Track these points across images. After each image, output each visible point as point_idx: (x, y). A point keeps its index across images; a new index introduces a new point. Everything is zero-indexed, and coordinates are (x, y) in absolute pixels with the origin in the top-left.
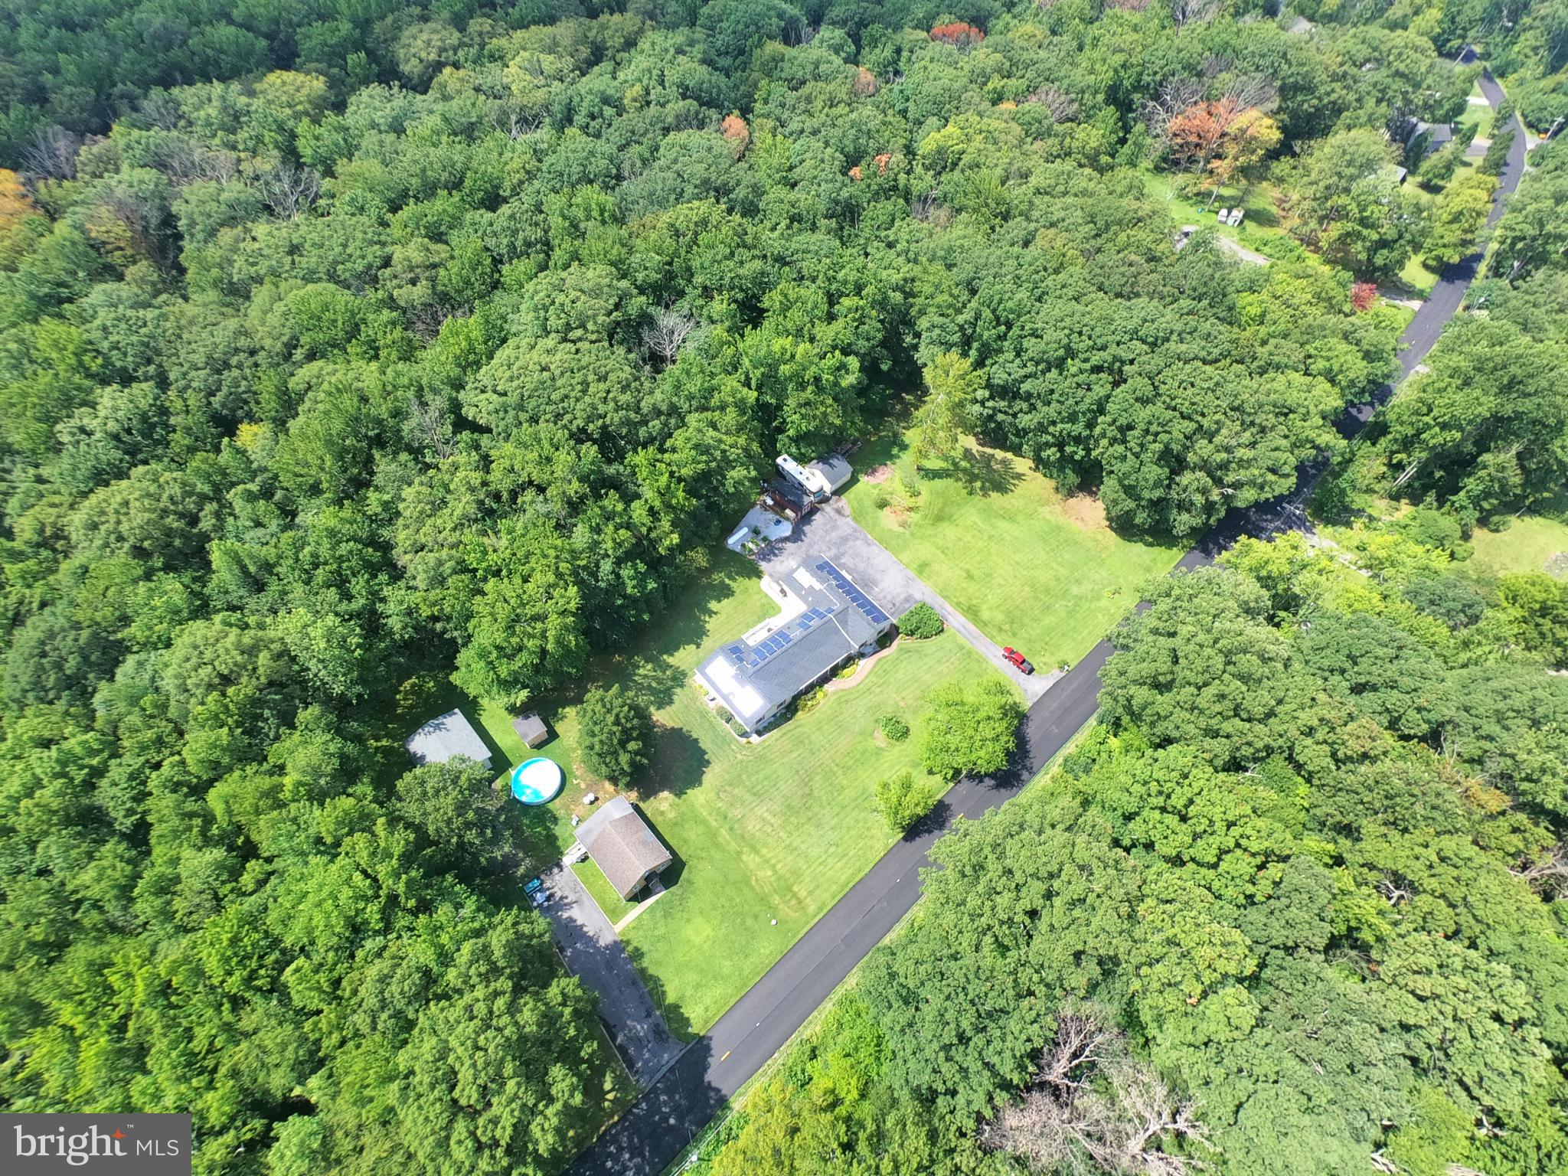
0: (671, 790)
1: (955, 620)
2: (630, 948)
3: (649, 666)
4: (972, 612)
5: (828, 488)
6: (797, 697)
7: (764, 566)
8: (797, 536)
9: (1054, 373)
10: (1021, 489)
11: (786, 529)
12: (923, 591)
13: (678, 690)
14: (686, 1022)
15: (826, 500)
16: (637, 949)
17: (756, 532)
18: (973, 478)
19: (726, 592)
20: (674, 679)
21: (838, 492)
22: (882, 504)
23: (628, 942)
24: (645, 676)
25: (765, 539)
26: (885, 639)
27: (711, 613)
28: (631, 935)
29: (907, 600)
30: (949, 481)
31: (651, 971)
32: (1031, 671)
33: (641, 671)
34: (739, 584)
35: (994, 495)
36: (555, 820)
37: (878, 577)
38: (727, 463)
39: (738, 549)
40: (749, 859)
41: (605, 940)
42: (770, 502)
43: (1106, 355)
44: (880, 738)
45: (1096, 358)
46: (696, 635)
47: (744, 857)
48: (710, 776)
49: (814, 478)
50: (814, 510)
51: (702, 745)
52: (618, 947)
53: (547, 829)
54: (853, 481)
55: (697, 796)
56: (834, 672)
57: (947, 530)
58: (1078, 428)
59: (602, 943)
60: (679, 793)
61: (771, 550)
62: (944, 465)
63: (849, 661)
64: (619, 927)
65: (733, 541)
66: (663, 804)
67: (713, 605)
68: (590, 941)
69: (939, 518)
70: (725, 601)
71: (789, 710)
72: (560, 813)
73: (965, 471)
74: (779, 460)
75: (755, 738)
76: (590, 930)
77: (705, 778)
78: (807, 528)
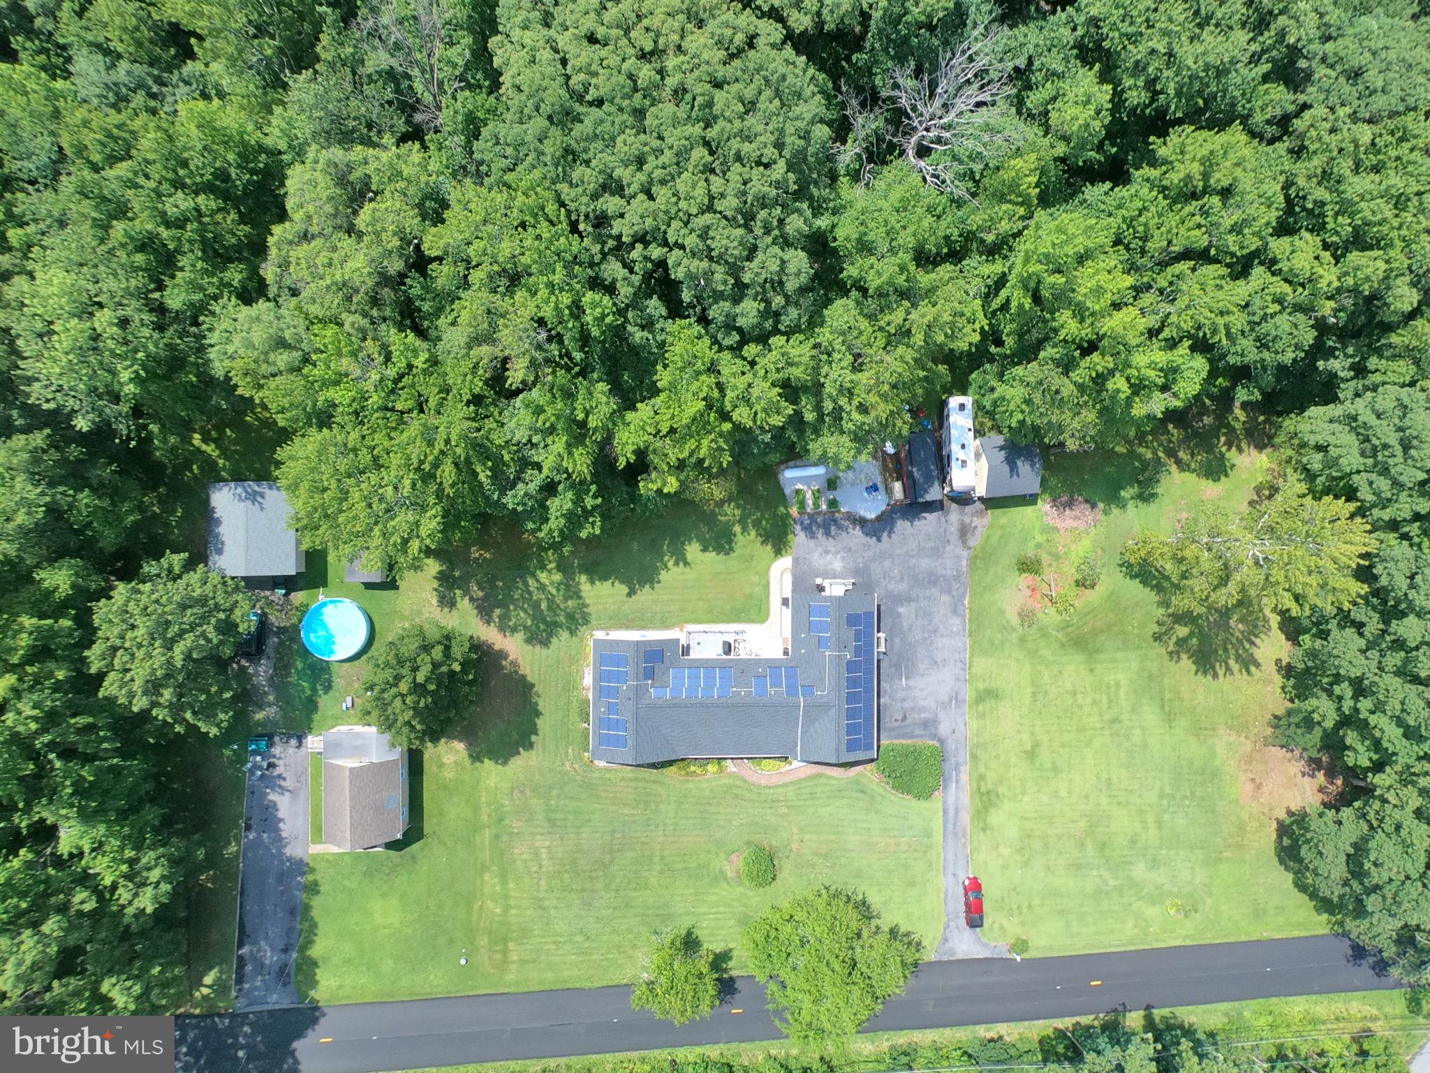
0: (470, 745)
1: (956, 795)
2: (310, 877)
3: (557, 577)
4: (987, 800)
5: (981, 491)
7: (799, 539)
8: (881, 524)
10: (1230, 684)
11: (871, 508)
12: (958, 729)
13: (565, 635)
14: (313, 983)
15: (961, 503)
16: (316, 883)
17: (832, 484)
18: (1184, 616)
19: (721, 541)
20: (571, 617)
21: (991, 503)
22: (1028, 566)
23: (313, 870)
24: (542, 587)
25: (833, 504)
27: (681, 559)
28: (320, 866)
29: (925, 724)
30: (1151, 599)
31: (315, 913)
32: (975, 923)
33: (543, 576)
34: (747, 541)
35: (1186, 663)
36: (328, 687)
37: (922, 666)
39: (788, 492)
40: (491, 881)
41: (293, 851)
44: (735, 863)
46: (641, 576)
47: (487, 877)
48: (522, 763)
51: (539, 722)
52: (300, 867)
53: (314, 690)
54: (1028, 500)
55: (492, 774)
57: (1073, 670)
59: (288, 851)
60: (476, 757)
62: (1170, 566)
64: (315, 849)
65: (790, 478)
67: (693, 550)
68: (278, 839)
69: (1080, 642)
70: (711, 555)
72: (338, 682)
74: (954, 401)
76: (286, 829)
77: (516, 763)
78: (902, 525)
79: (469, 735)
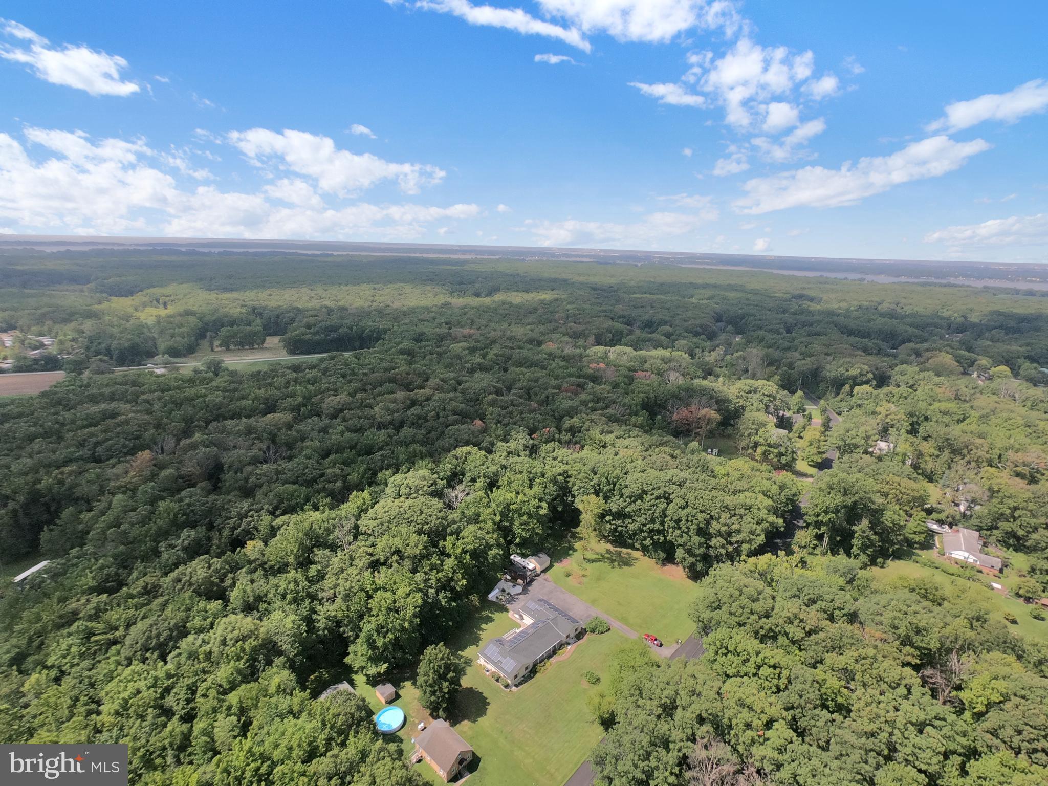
0: (469, 719)
1: (615, 625)
4: (624, 620)
5: (539, 570)
6: (535, 665)
7: (509, 606)
8: (525, 591)
9: (639, 501)
10: (638, 564)
11: (519, 589)
12: (597, 612)
13: (468, 668)
15: (538, 575)
17: (503, 591)
18: (613, 561)
19: (489, 620)
20: (465, 663)
21: (544, 571)
22: (568, 575)
25: (508, 594)
26: (580, 635)
27: (483, 630)
29: (588, 617)
30: (601, 563)
32: (661, 645)
34: (497, 616)
35: (625, 568)
38: (489, 547)
39: (494, 600)
40: (518, 754)
42: (509, 577)
43: (661, 492)
44: (585, 685)
45: (657, 493)
46: (476, 641)
47: (516, 753)
48: (490, 710)
49: (531, 564)
50: (532, 580)
51: (484, 695)
54: (551, 566)
55: (484, 721)
56: (554, 652)
57: (604, 584)
58: (657, 526)
60: (474, 721)
61: (512, 599)
62: (597, 557)
63: (561, 646)
65: (492, 596)
67: (483, 626)
69: (599, 579)
70: (490, 624)
71: (532, 672)
72: (405, 737)
73: (608, 558)
74: (512, 557)
75: (514, 689)
77: (488, 712)
78: (530, 588)
79: (465, 717)
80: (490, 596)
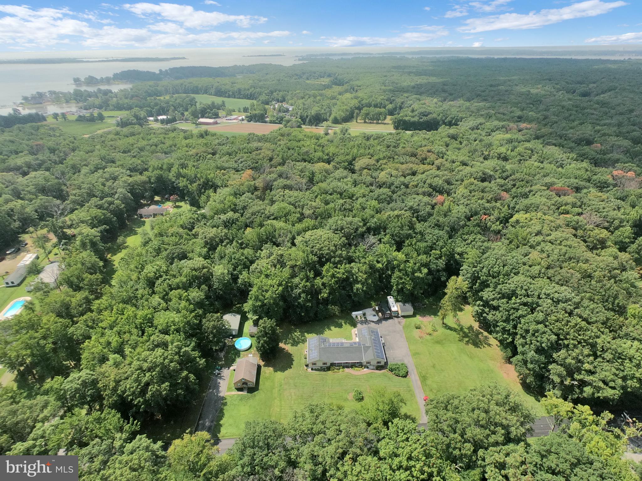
0: (274, 368)
1: (414, 377)
2: (225, 401)
3: (299, 333)
4: (424, 379)
5: (400, 314)
6: (332, 364)
7: (359, 325)
8: (379, 322)
11: (376, 319)
12: (410, 363)
13: (301, 344)
14: (219, 432)
15: (398, 317)
16: (226, 402)
17: (364, 314)
18: (466, 335)
19: (340, 326)
20: (303, 340)
21: (404, 317)
22: (418, 328)
23: (226, 399)
24: (296, 335)
25: (366, 318)
26: (380, 367)
27: (330, 329)
28: (228, 398)
29: (400, 360)
30: (454, 333)
31: (224, 411)
33: (296, 334)
34: (346, 326)
35: (471, 346)
36: (239, 356)
37: (396, 348)
39: (354, 317)
40: (277, 402)
41: (221, 394)
42: (377, 309)
44: (351, 396)
46: (320, 332)
47: (276, 401)
48: (288, 372)
49: (395, 307)
50: (391, 317)
51: (294, 362)
52: (223, 398)
53: (235, 357)
55: (279, 375)
56: (352, 366)
57: (438, 348)
59: (219, 395)
60: (275, 371)
61: (366, 322)
62: (456, 327)
63: (360, 365)
64: (229, 393)
66: (267, 371)
67: (332, 328)
68: (218, 391)
69: (438, 342)
70: (337, 329)
71: (328, 368)
72: (241, 356)
73: (464, 333)
74: (389, 297)
75: (309, 370)
76: (221, 389)
77: (286, 372)
78: (384, 322)
79: (274, 366)
80: (353, 313)
